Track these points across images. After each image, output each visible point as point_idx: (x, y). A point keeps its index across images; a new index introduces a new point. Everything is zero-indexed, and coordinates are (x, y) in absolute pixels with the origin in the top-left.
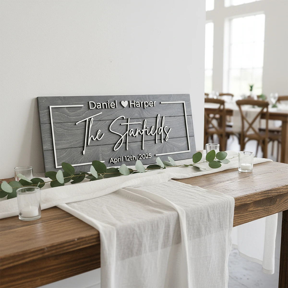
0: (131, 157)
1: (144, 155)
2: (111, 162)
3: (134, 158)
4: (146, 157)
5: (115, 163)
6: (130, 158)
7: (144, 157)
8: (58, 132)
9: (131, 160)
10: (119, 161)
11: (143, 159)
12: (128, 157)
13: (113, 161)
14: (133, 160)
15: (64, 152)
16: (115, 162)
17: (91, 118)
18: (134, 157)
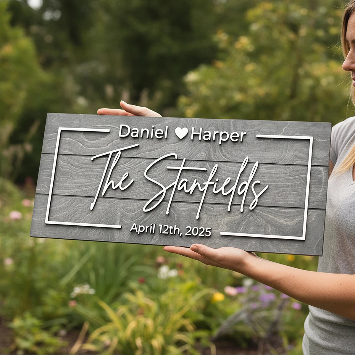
0: (171, 228)
1: (196, 229)
2: (132, 230)
3: (177, 230)
4: (198, 234)
5: (139, 234)
6: (169, 229)
7: (195, 233)
8: (62, 167)
9: (171, 233)
10: (146, 232)
11: (192, 234)
12: (166, 227)
13: (136, 229)
14: (174, 233)
15: (63, 201)
16: (139, 230)
17: (118, 152)
18: (177, 228)
